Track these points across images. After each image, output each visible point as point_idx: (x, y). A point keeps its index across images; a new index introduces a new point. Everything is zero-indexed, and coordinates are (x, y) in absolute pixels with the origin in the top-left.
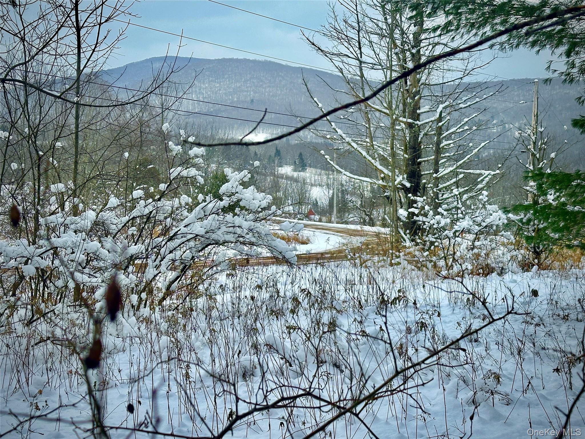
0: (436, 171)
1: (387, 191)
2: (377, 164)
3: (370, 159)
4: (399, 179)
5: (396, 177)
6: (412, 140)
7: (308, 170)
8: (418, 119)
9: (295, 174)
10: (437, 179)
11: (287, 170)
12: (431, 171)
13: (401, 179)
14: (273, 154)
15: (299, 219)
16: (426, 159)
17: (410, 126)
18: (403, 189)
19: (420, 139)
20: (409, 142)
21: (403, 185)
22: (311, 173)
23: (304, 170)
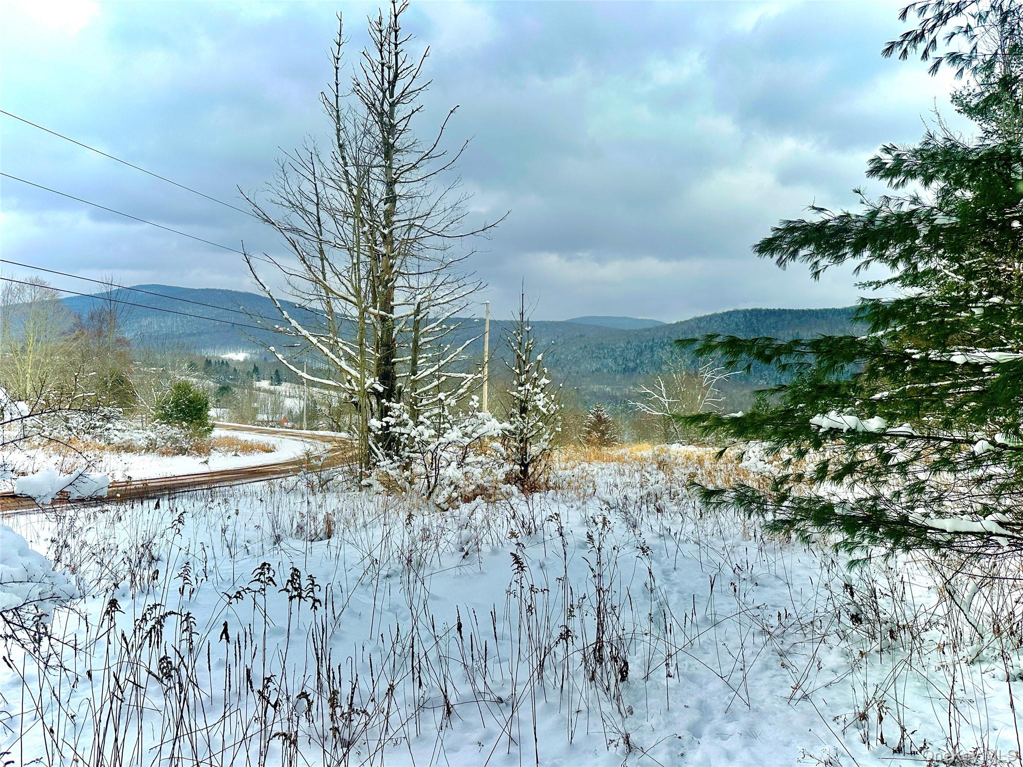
0: (414, 373)
1: (354, 396)
2: (343, 364)
3: (333, 357)
4: (369, 382)
5: (366, 379)
6: (385, 336)
7: (284, 384)
8: (392, 312)
9: (272, 388)
10: (414, 381)
11: (265, 384)
12: (408, 374)
13: (372, 382)
14: (251, 371)
15: (271, 426)
16: (402, 359)
17: (383, 319)
18: (374, 394)
19: (394, 335)
20: (382, 339)
21: (374, 389)
22: (286, 387)
23: (279, 384)
